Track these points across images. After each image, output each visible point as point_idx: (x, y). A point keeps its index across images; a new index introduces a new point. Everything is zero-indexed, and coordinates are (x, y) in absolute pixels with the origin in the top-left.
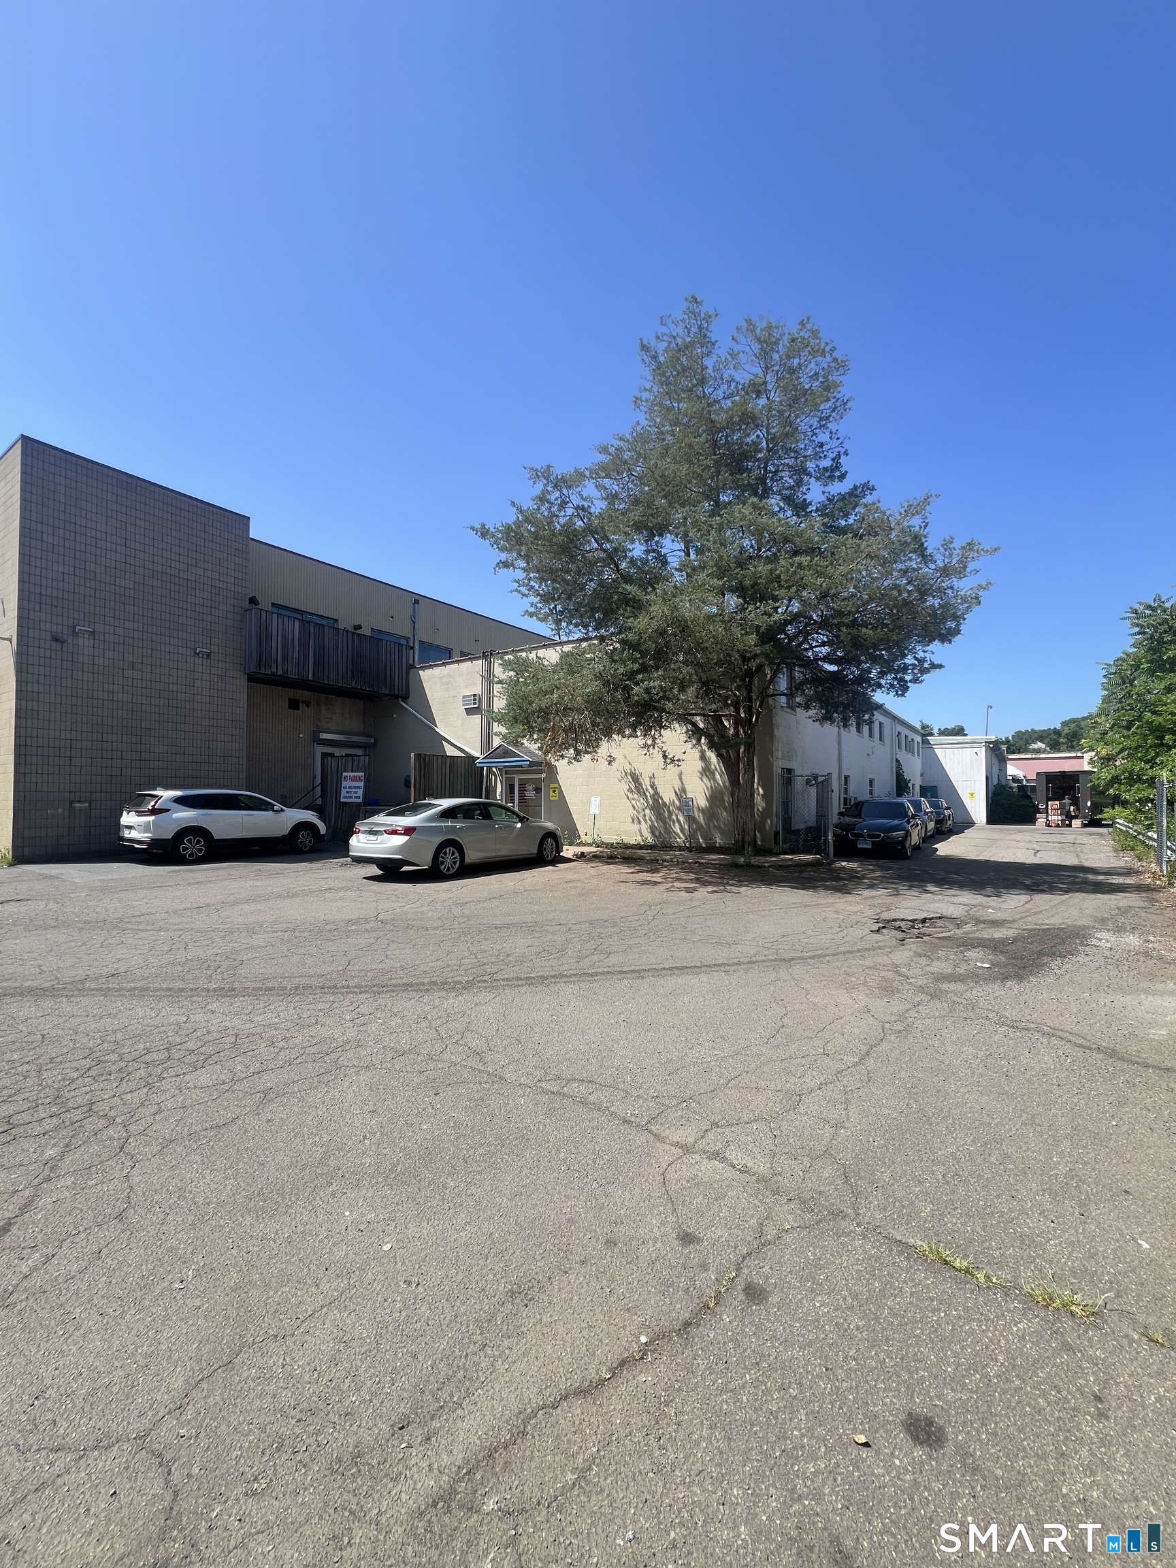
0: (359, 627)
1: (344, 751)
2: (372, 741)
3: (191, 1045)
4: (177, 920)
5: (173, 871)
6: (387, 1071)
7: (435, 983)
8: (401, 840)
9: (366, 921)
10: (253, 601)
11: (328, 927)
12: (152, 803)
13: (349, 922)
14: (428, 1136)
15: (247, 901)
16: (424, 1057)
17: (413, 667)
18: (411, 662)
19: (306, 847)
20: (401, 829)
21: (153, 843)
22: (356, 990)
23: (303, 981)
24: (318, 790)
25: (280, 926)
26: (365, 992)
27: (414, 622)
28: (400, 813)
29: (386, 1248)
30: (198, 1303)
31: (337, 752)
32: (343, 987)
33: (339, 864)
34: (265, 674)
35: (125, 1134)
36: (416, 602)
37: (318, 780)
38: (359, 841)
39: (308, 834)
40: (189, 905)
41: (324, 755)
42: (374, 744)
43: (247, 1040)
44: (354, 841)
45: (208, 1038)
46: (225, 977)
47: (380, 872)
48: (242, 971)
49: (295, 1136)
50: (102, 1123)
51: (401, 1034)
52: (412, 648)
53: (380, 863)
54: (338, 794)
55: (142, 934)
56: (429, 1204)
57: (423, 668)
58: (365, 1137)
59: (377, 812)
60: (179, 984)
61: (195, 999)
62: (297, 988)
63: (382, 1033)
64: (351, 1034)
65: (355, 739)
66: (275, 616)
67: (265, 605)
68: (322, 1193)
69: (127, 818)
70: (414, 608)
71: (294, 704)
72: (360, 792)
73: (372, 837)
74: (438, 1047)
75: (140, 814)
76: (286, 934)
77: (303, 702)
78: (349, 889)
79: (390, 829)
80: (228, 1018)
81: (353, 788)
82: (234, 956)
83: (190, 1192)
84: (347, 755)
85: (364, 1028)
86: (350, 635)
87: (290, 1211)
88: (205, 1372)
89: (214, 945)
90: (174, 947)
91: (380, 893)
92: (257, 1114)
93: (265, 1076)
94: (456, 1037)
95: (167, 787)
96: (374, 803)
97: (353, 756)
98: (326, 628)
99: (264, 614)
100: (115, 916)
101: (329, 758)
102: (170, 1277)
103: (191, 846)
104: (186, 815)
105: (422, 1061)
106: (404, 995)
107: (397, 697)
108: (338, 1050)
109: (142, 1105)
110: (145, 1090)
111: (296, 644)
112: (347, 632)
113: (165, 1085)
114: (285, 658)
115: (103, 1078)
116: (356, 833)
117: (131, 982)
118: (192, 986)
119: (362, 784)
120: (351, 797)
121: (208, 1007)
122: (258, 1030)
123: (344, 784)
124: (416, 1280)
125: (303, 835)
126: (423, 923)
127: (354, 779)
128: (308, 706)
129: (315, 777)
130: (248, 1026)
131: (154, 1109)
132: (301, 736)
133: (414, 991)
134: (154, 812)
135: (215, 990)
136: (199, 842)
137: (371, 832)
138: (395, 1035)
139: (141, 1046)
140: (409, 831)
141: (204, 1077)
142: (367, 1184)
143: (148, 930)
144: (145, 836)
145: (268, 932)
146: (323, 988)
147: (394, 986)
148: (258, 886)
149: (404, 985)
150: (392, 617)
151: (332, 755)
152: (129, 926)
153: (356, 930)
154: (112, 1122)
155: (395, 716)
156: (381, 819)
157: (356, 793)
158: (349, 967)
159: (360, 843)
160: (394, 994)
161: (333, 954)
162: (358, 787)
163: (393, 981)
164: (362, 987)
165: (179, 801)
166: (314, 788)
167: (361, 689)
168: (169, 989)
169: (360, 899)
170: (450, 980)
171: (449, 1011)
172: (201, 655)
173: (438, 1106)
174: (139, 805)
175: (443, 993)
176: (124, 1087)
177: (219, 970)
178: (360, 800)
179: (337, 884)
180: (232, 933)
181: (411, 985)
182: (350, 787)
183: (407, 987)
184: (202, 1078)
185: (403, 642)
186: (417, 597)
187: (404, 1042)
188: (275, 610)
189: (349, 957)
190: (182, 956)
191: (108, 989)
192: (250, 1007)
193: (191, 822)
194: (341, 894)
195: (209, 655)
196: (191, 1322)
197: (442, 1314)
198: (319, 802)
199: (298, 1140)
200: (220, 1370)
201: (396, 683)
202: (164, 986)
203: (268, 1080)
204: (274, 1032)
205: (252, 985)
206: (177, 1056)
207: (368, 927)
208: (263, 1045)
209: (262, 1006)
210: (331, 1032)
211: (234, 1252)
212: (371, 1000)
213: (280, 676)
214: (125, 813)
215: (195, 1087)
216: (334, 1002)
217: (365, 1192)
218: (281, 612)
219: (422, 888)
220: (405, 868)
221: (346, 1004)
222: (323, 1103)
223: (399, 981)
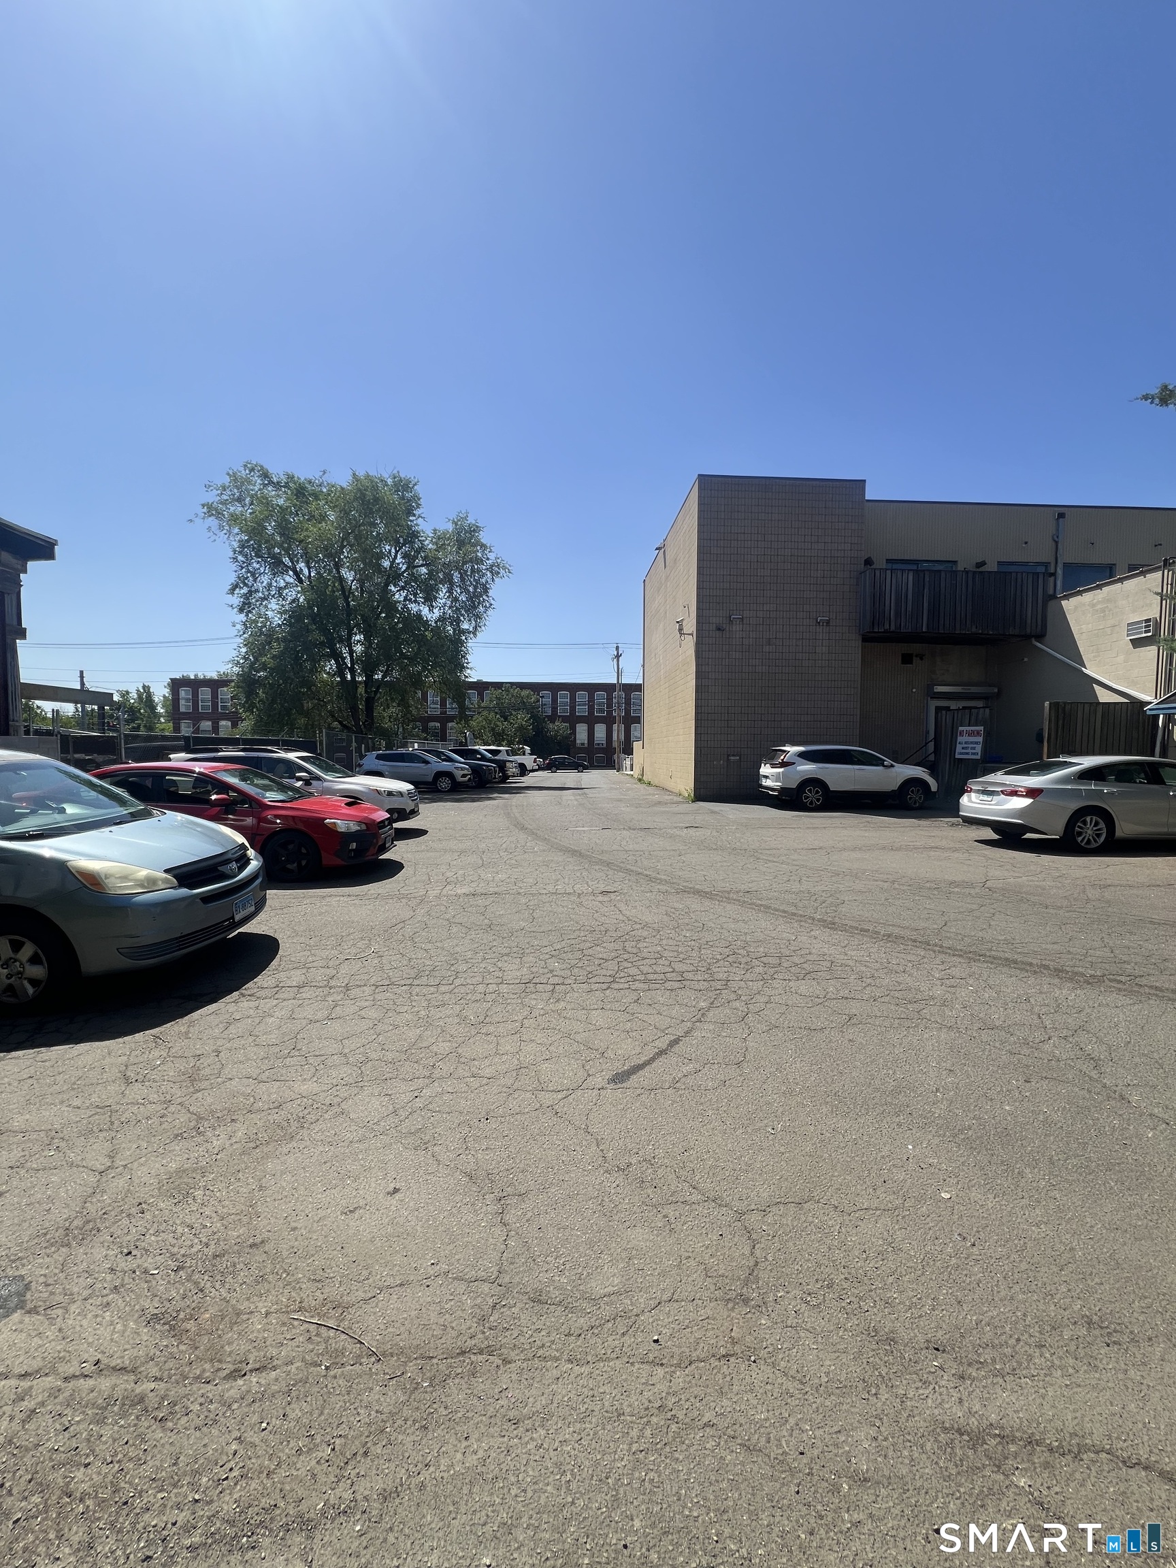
0: (983, 564)
1: (961, 704)
2: (996, 690)
3: (796, 960)
4: (795, 857)
5: (797, 816)
6: (972, 1038)
7: (1046, 967)
8: (1025, 802)
9: (972, 886)
10: (868, 562)
11: (928, 885)
12: (782, 757)
13: (952, 883)
14: (1009, 1118)
15: (854, 849)
16: (1018, 1039)
17: (1054, 597)
18: (1051, 592)
19: (915, 803)
20: (1023, 790)
21: (783, 790)
22: (949, 951)
23: (896, 931)
24: (931, 746)
25: (882, 876)
26: (960, 956)
27: (1057, 543)
28: (1025, 772)
29: (946, 1196)
30: (782, 1149)
31: (953, 705)
32: (936, 946)
33: (950, 824)
34: (879, 632)
35: (746, 1010)
36: (1061, 515)
37: (932, 735)
38: (970, 801)
39: (918, 790)
40: (806, 846)
41: (938, 709)
42: (999, 694)
43: (840, 968)
44: (964, 800)
45: (809, 957)
46: (828, 911)
47: (996, 837)
48: (843, 909)
49: (872, 1062)
50: (733, 996)
51: (993, 1008)
52: (1054, 574)
53: (996, 826)
54: (953, 750)
55: (770, 864)
56: (999, 1181)
57: (1066, 597)
58: (937, 1090)
59: (994, 771)
60: (792, 909)
61: (802, 923)
62: (889, 936)
63: (972, 1001)
64: (938, 992)
65: (974, 689)
66: (889, 572)
67: (880, 563)
68: (889, 1119)
69: (765, 770)
70: (1058, 524)
71: (907, 659)
72: (979, 748)
73: (986, 798)
74: (1039, 1035)
75: (773, 766)
76: (886, 884)
77: (916, 656)
78: (956, 850)
79: (1009, 789)
80: (827, 946)
81: (970, 743)
82: (838, 895)
83: (785, 1069)
84: (964, 708)
85: (953, 990)
86: (970, 575)
87: (859, 1120)
88: (783, 1199)
89: (822, 882)
90: (791, 878)
91: (992, 859)
92: (841, 1031)
93: (852, 1003)
94: (1065, 1032)
95: (794, 744)
96: (992, 761)
97: (970, 708)
98: (943, 574)
99: (878, 573)
100: (753, 847)
101: (944, 712)
102: (766, 1122)
103: (810, 795)
104: (807, 768)
105: (1015, 1043)
106: (1005, 969)
107: (1028, 637)
108: (922, 1002)
109: (759, 993)
110: (762, 983)
111: (910, 596)
112: (967, 572)
113: (775, 984)
114: (898, 614)
115: (735, 965)
116: (967, 791)
117: (759, 900)
118: (801, 912)
119: (980, 739)
120: (967, 754)
121: (812, 933)
122: (851, 963)
123: (960, 739)
124: (973, 1240)
125: (912, 792)
126: (1042, 898)
127: (970, 734)
128: (921, 659)
129: (928, 732)
130: (842, 957)
131: (766, 999)
132: (914, 690)
133: (1019, 969)
134: (783, 764)
135: (819, 920)
136: (817, 792)
137: (985, 792)
138: (987, 1007)
139: (762, 949)
140: (1032, 793)
141: (804, 987)
142: (933, 1132)
143: (774, 862)
144: (779, 784)
145: (869, 880)
146: (915, 941)
147: (994, 958)
148: (866, 837)
149: (1007, 959)
150: (1026, 543)
151: (948, 709)
152: (762, 857)
153: (958, 893)
154: (739, 998)
155: (1026, 659)
156: (999, 777)
157: (974, 748)
158: (945, 928)
159: (971, 802)
160: (992, 966)
161: (930, 911)
162: (977, 743)
163: (993, 953)
164: (957, 950)
165: (802, 755)
166: (926, 744)
167: (981, 634)
168: (784, 912)
169: (969, 862)
170: (1068, 969)
171: (1060, 1001)
172: (821, 624)
173: (1027, 1094)
174: (773, 758)
175: (1056, 981)
176: (748, 976)
177: (824, 905)
178: (978, 757)
179: (944, 843)
180: (838, 875)
181: (1015, 962)
182: (966, 743)
183: (1009, 963)
184: (801, 988)
185: (1041, 569)
186: (1061, 510)
187: (997, 1017)
188: (890, 566)
189: (946, 918)
190: (796, 887)
191: (744, 902)
192: (846, 942)
193: (811, 774)
194: (946, 854)
195: (828, 622)
196: (776, 1160)
197: (997, 1285)
198: (932, 758)
199: (874, 1066)
200: (793, 1205)
201: (1029, 621)
202: (781, 908)
203: (854, 1008)
204: (864, 969)
205: (850, 923)
206: (785, 965)
207: (972, 891)
208: (853, 977)
209: (856, 943)
210: (918, 983)
211: (812, 1128)
212: (964, 965)
213: (892, 632)
214: (763, 765)
215: (796, 993)
216: (925, 957)
217: (930, 1137)
218: (895, 566)
219: (1046, 859)
220: (1029, 836)
221: (938, 962)
222: (901, 1044)
223: (1001, 955)
